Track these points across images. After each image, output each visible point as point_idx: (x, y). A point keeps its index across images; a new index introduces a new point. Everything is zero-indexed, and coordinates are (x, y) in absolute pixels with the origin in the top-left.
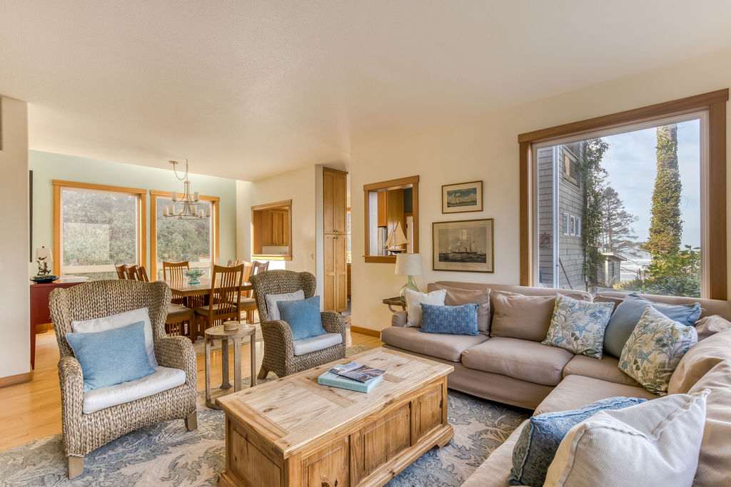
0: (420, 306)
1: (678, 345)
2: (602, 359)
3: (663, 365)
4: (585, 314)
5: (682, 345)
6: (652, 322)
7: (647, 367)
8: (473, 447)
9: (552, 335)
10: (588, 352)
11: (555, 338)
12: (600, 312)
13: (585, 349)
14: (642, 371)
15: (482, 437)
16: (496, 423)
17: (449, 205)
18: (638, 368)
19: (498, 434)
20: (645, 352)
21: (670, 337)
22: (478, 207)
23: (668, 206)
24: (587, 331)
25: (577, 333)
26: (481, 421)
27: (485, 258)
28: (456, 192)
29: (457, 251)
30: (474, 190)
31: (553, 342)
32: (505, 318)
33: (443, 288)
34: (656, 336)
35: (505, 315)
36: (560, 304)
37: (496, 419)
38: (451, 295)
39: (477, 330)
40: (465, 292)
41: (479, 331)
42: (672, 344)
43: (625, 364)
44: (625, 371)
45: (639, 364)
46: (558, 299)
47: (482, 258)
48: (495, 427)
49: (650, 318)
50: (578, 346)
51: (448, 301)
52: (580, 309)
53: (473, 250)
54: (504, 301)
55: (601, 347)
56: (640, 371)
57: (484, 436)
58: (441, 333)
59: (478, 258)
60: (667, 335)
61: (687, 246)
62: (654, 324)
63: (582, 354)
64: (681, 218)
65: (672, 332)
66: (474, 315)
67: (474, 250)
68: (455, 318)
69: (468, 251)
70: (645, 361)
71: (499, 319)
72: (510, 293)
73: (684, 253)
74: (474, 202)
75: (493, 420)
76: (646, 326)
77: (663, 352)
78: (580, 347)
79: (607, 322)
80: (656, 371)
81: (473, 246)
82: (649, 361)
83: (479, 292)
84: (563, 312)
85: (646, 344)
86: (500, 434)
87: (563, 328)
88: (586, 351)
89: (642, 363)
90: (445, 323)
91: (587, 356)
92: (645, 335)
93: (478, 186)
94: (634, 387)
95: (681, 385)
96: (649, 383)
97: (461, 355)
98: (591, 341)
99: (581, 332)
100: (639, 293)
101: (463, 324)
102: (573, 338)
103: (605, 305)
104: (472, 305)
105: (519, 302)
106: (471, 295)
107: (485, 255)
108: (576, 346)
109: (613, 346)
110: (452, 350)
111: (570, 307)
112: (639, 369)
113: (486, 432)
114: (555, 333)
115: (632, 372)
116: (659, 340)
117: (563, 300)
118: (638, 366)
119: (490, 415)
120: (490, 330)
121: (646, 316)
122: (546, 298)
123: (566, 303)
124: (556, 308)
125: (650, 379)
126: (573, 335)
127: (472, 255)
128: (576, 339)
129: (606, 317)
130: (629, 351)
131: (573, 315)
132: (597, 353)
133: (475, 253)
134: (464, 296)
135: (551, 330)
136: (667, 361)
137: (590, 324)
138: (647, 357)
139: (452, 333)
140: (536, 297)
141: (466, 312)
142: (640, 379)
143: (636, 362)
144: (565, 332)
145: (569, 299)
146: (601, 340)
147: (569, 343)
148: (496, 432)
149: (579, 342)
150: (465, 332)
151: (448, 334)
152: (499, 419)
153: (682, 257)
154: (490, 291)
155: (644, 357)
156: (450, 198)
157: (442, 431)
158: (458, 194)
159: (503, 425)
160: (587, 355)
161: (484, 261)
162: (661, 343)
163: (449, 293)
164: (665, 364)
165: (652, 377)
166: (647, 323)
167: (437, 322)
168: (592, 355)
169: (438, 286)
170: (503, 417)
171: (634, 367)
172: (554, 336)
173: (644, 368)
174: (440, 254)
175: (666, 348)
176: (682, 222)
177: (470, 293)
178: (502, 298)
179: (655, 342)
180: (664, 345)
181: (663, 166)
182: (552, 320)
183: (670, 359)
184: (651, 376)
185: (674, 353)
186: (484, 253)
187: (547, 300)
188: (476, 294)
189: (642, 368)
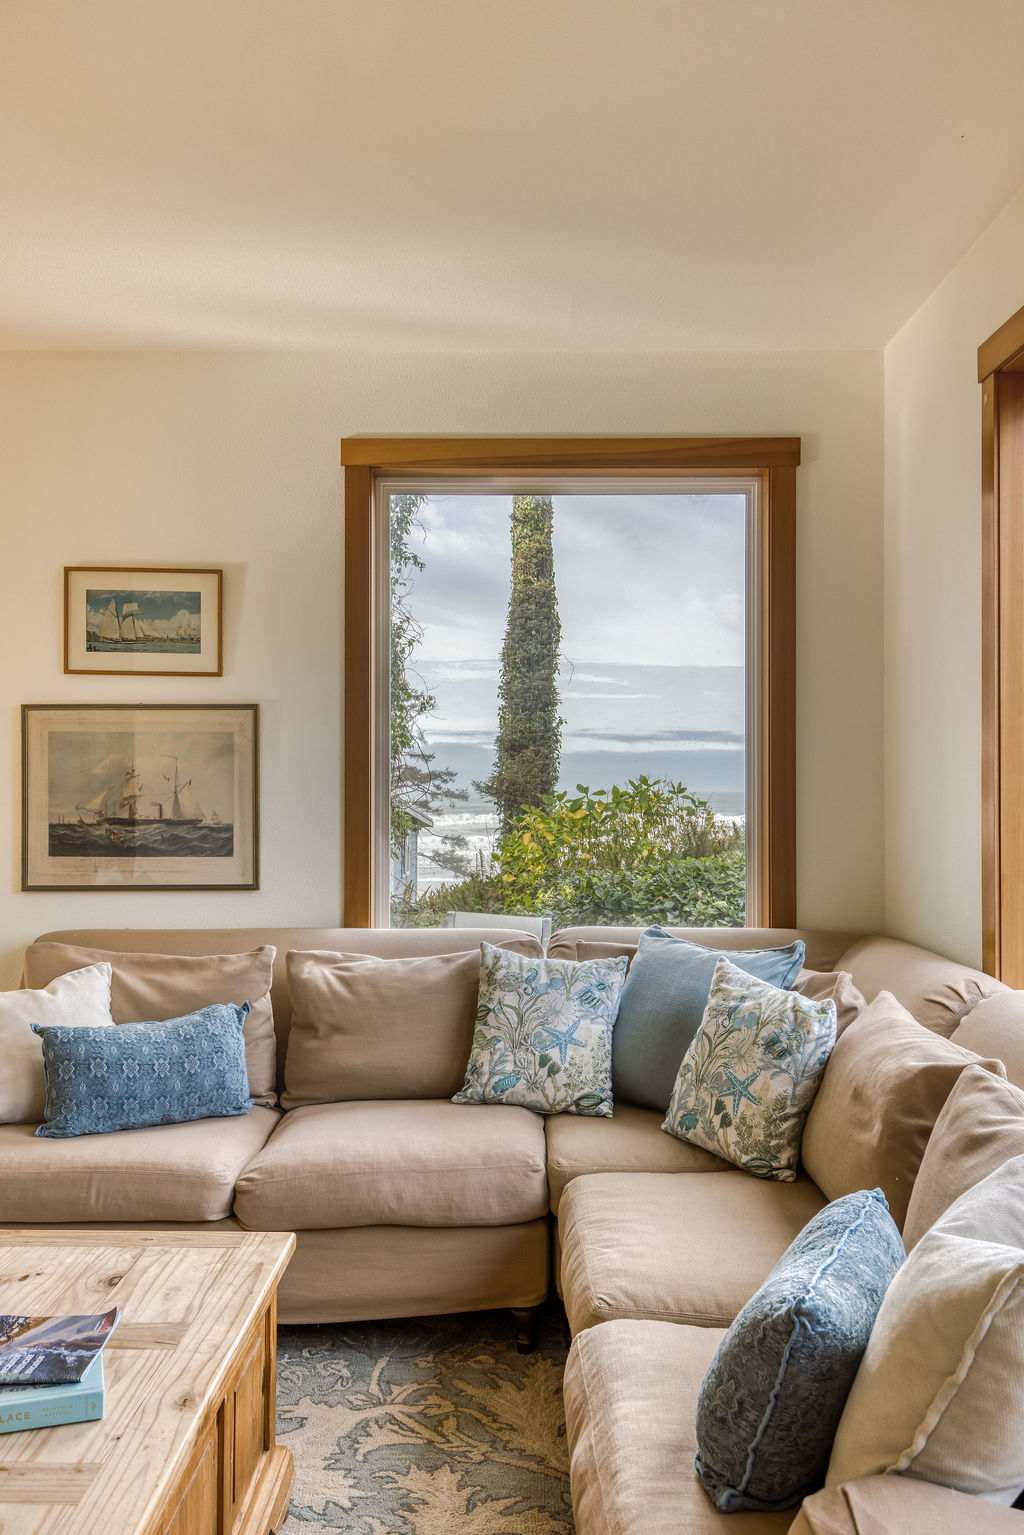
0: (39, 1040)
1: (810, 1047)
2: (614, 1115)
3: (780, 1104)
4: (568, 999)
5: (816, 1048)
6: (743, 998)
7: (748, 1113)
8: (356, 1493)
9: (486, 1069)
10: (584, 1103)
11: (496, 1079)
12: (602, 986)
13: (577, 1095)
14: (737, 1128)
15: (362, 1451)
16: (374, 1389)
17: (94, 642)
18: (726, 1122)
19: (399, 1424)
20: (742, 1077)
21: (793, 1030)
22: (205, 660)
23: (535, 679)
24: (578, 1044)
25: (554, 1054)
26: (332, 1399)
27: (230, 840)
28: (119, 600)
29: (123, 815)
30: (193, 602)
31: (490, 1093)
32: (337, 1038)
33: (95, 960)
34: (764, 1033)
35: (332, 1030)
36: (499, 975)
37: (364, 1377)
38: (134, 981)
39: (247, 1094)
40: (184, 966)
41: (252, 1096)
42: (798, 1047)
43: (689, 1120)
44: (690, 1135)
45: (729, 1109)
46: (489, 961)
47: (218, 842)
48: (380, 1404)
49: (737, 990)
50: (557, 1089)
51: (127, 1005)
52: (552, 983)
53: (189, 814)
54: (329, 984)
55: (609, 1085)
56: (733, 1127)
57: (367, 1445)
58: (125, 1128)
59: (204, 838)
60: (787, 1027)
61: (580, 788)
62: (748, 1004)
63: (566, 1112)
64: (560, 711)
65: (796, 1018)
66: (235, 1042)
67: (188, 811)
68: (178, 1064)
69: (168, 814)
70: (744, 1100)
71: (312, 1044)
72: (338, 954)
73: (576, 806)
74: (192, 643)
75: (360, 1385)
76: (731, 1012)
77: (783, 1071)
78: (561, 1095)
79: (616, 1012)
80: (769, 1121)
81: (185, 795)
82: (752, 1099)
83: (238, 961)
84: (511, 999)
85: (741, 1057)
86: (405, 1420)
87: (516, 1045)
88: (577, 1103)
89: (736, 1107)
90: (147, 1089)
91: (579, 1114)
92: (735, 1034)
93: (206, 587)
94: (715, 1174)
95: (875, 1141)
96: (755, 1155)
97: (236, 1193)
98: (588, 1073)
99: (562, 1051)
100: (665, 929)
101: (209, 1082)
102: (544, 1072)
103: (609, 968)
104: (227, 1011)
105: (372, 981)
106: (209, 974)
108: (555, 1092)
109: (641, 1079)
110: (200, 1181)
111: (528, 981)
112: (730, 1124)
113: (363, 1427)
114: (495, 1061)
115: (711, 1134)
116: (770, 1044)
117: (503, 962)
118: (725, 1116)
119: (346, 1373)
120: (279, 1086)
121: (723, 985)
122: (448, 961)
123: (515, 970)
124: (483, 988)
125: (757, 1143)
126: (544, 1061)
127: (180, 831)
128: (553, 1071)
129: (612, 1001)
130: (700, 1081)
131: (539, 1004)
132: (602, 1101)
133: (193, 824)
134: (182, 981)
135: (481, 1057)
136: (790, 1091)
137: (584, 1023)
138: (746, 1088)
139: (167, 1122)
140: (418, 961)
141: (213, 1037)
142: (732, 1147)
143: (720, 1107)
144: (521, 1055)
145: (515, 957)
146: (607, 1064)
147: (533, 1085)
148: (392, 1420)
149: (561, 1078)
150: (214, 1109)
151: (154, 1125)
152: (376, 1374)
153: (571, 815)
154: (273, 953)
155: (739, 1089)
156: (97, 618)
157: (271, 1474)
158: (129, 607)
159: (396, 1390)
160: (580, 1111)
161: (225, 848)
162: (777, 1048)
163: (119, 972)
164: (786, 1098)
165: (762, 1138)
166: (732, 1004)
167: (115, 1087)
168: (592, 1111)
169: (72, 952)
170: (382, 1363)
171: (717, 1120)
172: (492, 1074)
173: (743, 1118)
174: (52, 826)
175: (789, 1059)
176: (561, 722)
177: (201, 966)
178: (316, 973)
179: (762, 1049)
180: (782, 1054)
181: (524, 569)
182: (479, 1027)
183: (795, 1085)
184: (759, 1134)
185: (802, 1068)
186: (225, 821)
187: (453, 966)
188: (228, 968)
189: (736, 1120)
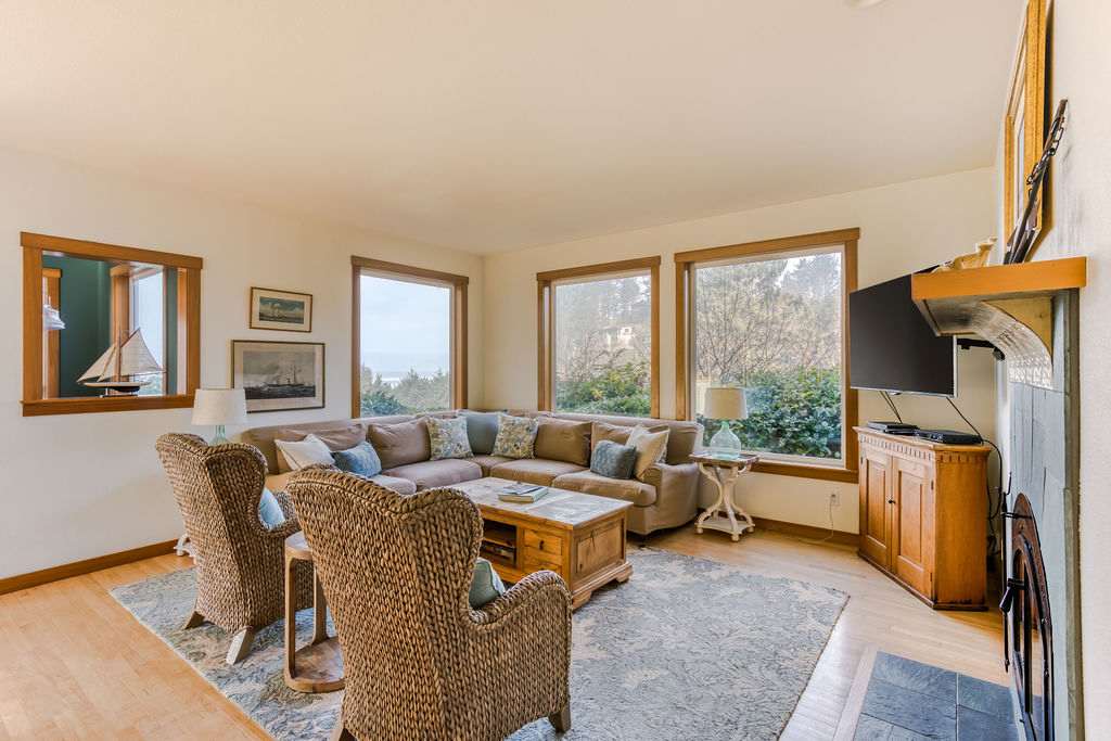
9: (438, 450)
17: (262, 317)
22: (305, 326)
27: (315, 391)
28: (274, 301)
29: (275, 383)
30: (301, 305)
35: (394, 446)
53: (299, 382)
59: (305, 391)
69: (292, 383)
74: (300, 320)
81: (298, 376)
87: (450, 442)
93: (306, 300)
107: (314, 387)
116: (528, 429)
127: (296, 389)
133: (301, 386)
154: (364, 425)
155: (520, 441)
156: (263, 307)
158: (277, 305)
161: (313, 394)
174: (246, 389)
186: (312, 385)
